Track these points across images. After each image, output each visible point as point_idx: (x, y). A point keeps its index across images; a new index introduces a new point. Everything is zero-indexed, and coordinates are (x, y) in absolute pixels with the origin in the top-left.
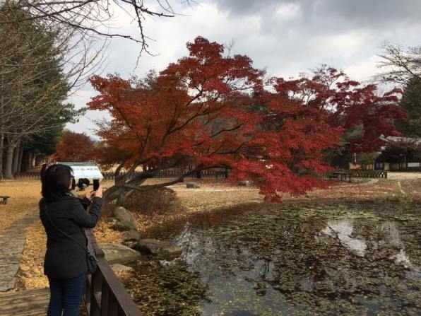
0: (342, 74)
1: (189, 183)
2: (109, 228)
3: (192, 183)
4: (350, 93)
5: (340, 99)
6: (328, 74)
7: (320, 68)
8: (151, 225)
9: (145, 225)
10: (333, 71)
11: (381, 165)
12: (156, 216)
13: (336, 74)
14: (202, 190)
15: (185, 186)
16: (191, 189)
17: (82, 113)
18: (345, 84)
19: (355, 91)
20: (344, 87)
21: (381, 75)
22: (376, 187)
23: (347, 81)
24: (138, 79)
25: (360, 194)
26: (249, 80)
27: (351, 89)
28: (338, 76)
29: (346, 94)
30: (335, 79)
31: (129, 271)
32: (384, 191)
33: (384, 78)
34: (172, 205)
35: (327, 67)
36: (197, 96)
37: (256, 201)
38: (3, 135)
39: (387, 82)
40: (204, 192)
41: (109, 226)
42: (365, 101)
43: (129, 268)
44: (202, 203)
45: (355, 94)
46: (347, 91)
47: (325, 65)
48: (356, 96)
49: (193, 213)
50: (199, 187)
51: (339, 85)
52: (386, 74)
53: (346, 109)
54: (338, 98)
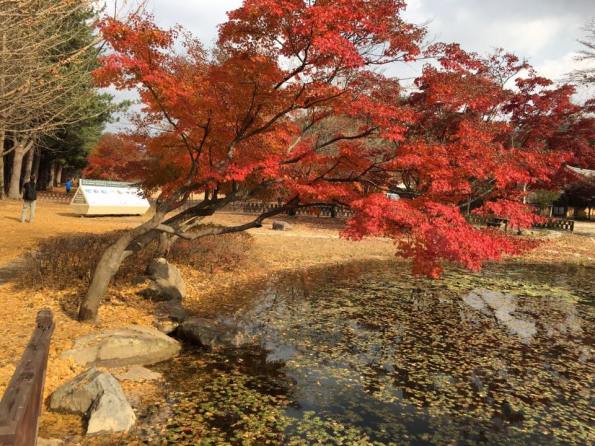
0: (525, 66)
1: (277, 222)
2: (137, 294)
3: (281, 223)
4: (534, 97)
5: (517, 106)
6: (504, 64)
7: (493, 53)
8: (209, 290)
9: (201, 289)
10: (512, 59)
11: (562, 209)
12: (220, 273)
13: (516, 64)
14: (295, 235)
15: (271, 226)
16: (278, 232)
17: (124, 108)
18: (528, 81)
19: (542, 95)
20: (527, 86)
21: (581, 72)
22: (560, 244)
23: (533, 78)
24: (194, 37)
25: (538, 254)
26: (393, 47)
27: (538, 89)
28: (518, 69)
29: (529, 97)
30: (513, 72)
31: (155, 382)
32: (574, 251)
33: (585, 77)
34: (247, 257)
35: (503, 53)
36: (296, 72)
37: (378, 257)
38: (3, 133)
39: (590, 84)
40: (298, 239)
41: (138, 290)
42: (556, 110)
43: (156, 375)
44: (295, 255)
45: (542, 98)
46: (531, 93)
47: (501, 50)
48: (543, 101)
49: (279, 272)
50: (290, 229)
51: (520, 83)
52: (588, 71)
53: (524, 122)
54: (515, 103)
